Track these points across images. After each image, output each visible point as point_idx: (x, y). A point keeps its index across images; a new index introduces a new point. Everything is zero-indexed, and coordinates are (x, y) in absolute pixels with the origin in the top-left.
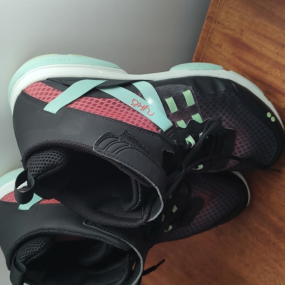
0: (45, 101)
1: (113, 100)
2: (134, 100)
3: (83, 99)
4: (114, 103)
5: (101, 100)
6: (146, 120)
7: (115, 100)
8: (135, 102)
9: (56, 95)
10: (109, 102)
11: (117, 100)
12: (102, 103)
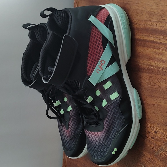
0: (97, 16)
1: (102, 50)
2: (105, 62)
3: (99, 34)
4: (100, 51)
5: (101, 43)
6: (93, 69)
7: (102, 51)
8: (103, 62)
9: (101, 21)
10: (101, 48)
11: (103, 52)
12: (99, 44)
